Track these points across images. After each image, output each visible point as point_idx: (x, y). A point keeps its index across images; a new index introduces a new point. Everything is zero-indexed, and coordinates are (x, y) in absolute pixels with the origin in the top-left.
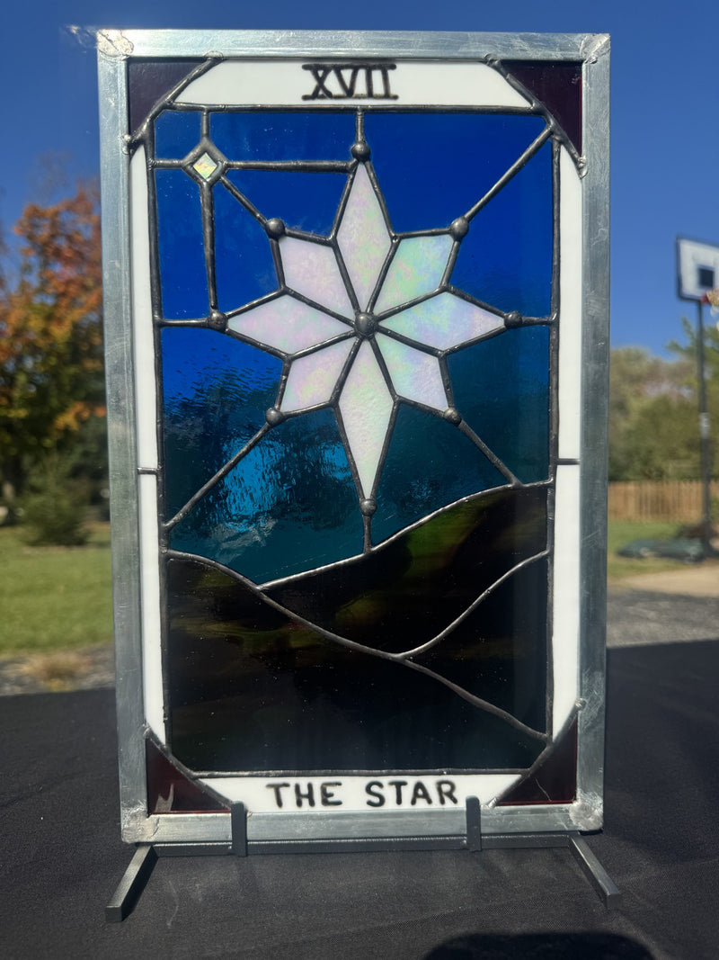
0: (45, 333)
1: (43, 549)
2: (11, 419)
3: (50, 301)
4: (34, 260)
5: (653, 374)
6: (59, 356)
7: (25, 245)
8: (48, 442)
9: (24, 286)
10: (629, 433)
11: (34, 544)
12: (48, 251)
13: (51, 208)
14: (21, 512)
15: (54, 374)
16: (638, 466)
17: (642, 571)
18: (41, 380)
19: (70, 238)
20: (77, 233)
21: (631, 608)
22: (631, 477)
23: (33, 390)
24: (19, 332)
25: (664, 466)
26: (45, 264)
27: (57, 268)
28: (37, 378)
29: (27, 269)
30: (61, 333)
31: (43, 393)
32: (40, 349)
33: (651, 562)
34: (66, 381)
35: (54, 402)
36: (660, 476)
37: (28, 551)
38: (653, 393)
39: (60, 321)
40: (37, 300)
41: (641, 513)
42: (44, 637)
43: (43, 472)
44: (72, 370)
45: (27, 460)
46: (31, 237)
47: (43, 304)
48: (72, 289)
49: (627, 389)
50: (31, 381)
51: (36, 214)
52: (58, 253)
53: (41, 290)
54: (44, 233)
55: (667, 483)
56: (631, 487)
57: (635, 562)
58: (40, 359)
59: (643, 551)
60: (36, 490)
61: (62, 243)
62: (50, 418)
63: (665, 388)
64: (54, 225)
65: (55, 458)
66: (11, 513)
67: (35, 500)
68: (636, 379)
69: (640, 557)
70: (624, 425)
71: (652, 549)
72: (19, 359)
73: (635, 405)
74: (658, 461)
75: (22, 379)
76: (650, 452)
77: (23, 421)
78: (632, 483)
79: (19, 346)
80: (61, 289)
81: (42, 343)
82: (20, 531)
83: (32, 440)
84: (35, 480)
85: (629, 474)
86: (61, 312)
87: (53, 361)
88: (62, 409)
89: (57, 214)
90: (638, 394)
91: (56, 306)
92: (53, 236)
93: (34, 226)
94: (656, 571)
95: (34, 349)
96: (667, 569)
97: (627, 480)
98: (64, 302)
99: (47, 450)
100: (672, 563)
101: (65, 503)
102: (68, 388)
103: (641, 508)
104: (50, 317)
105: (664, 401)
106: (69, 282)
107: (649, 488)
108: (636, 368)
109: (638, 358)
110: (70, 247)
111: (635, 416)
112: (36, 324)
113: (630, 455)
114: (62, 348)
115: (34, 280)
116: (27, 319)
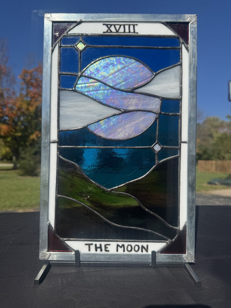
0: (27, 109)
1: (24, 177)
2: (16, 136)
3: (29, 99)
4: (24, 86)
5: (222, 125)
6: (32, 117)
7: (22, 81)
8: (27, 144)
9: (21, 94)
10: (214, 144)
11: (22, 175)
12: (29, 84)
13: (30, 70)
14: (18, 165)
15: (29, 122)
16: (216, 155)
17: (215, 189)
18: (26, 124)
19: (36, 80)
20: (38, 78)
21: (211, 200)
22: (214, 159)
23: (23, 127)
24: (19, 109)
25: (224, 155)
26: (28, 88)
27: (32, 89)
28: (25, 123)
29: (22, 89)
30: (32, 109)
31: (26, 128)
32: (26, 114)
33: (219, 186)
34: (33, 124)
35: (30, 131)
36: (224, 158)
37: (20, 177)
38: (221, 131)
39: (32, 106)
40: (25, 99)
41: (216, 170)
42: (23, 204)
43: (25, 153)
44: (36, 121)
45: (20, 149)
46: (24, 79)
47: (27, 100)
48: (36, 96)
49: (213, 130)
50: (22, 124)
51: (26, 72)
52: (32, 84)
53: (26, 96)
54: (28, 78)
55: (226, 161)
56: (214, 162)
57: (214, 186)
58: (25, 117)
59: (216, 183)
60: (23, 159)
61: (33, 81)
62: (28, 136)
63: (226, 130)
64: (31, 76)
65: (29, 149)
66: (15, 165)
67: (23, 162)
68: (216, 127)
69: (215, 184)
70: (212, 142)
71: (219, 182)
72: (19, 118)
73: (215, 135)
74: (223, 154)
75: (20, 123)
76: (220, 150)
77: (20, 137)
78: (214, 161)
79: (19, 113)
80: (33, 96)
81: (26, 112)
82: (18, 171)
83: (22, 143)
84: (23, 155)
85: (213, 158)
86: (32, 103)
87: (30, 118)
88: (32, 133)
89: (32, 72)
90: (217, 132)
91: (31, 101)
92: (31, 79)
93: (25, 76)
94: (220, 189)
95: (23, 114)
96: (224, 188)
97: (212, 160)
98: (34, 100)
99: (27, 146)
100: (226, 186)
101: (32, 163)
102: (34, 127)
103: (217, 169)
104: (29, 104)
105: (225, 134)
106: (35, 94)
107: (219, 162)
108: (216, 124)
109: (217, 120)
110: (36, 83)
111: (215, 139)
112: (25, 106)
113: (213, 151)
114: (32, 114)
115: (24, 93)
116: (22, 105)
